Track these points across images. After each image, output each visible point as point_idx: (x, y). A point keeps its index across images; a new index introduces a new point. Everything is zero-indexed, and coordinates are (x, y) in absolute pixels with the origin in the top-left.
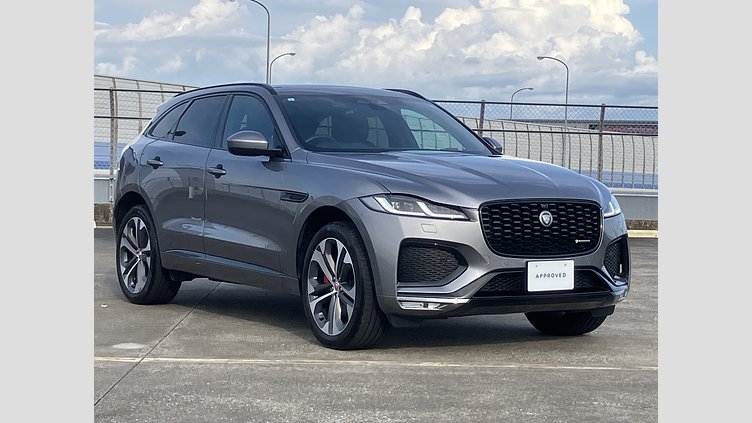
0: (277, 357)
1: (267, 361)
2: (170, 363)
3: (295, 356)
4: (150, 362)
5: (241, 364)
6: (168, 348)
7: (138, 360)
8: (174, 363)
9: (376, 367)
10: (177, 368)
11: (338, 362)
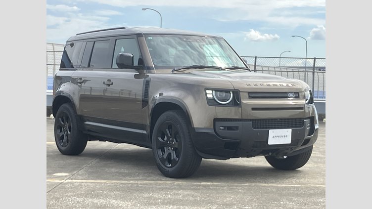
0: (131, 180)
1: (126, 182)
2: (78, 183)
3: (141, 180)
4: (69, 182)
5: (112, 183)
6: (80, 175)
7: (63, 181)
8: (80, 183)
9: (179, 185)
10: (81, 185)
11: (161, 182)
